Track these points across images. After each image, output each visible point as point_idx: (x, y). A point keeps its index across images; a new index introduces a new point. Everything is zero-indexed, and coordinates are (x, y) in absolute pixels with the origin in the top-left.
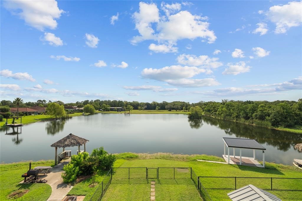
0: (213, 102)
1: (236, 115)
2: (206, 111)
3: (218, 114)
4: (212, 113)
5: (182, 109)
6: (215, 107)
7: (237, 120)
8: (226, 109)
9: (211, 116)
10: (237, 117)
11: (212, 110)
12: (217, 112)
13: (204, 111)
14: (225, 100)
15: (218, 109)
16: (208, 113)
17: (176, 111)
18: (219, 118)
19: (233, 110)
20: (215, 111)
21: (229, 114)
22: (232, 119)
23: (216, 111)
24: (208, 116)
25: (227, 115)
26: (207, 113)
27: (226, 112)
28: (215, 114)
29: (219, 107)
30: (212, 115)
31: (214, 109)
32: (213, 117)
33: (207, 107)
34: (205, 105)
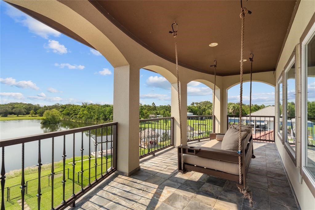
0: (72, 105)
1: (97, 117)
2: (65, 115)
3: (79, 117)
4: (72, 116)
5: (28, 113)
6: (75, 110)
7: (97, 122)
8: (87, 112)
9: (71, 120)
10: (97, 119)
11: (71, 114)
12: (78, 116)
13: (63, 115)
14: (85, 103)
15: (78, 112)
16: (68, 117)
17: (18, 116)
18: (80, 122)
19: (94, 113)
20: (75, 115)
21: (91, 116)
22: (93, 121)
23: (77, 114)
24: (67, 120)
25: (89, 118)
26: (65, 116)
27: (87, 115)
28: (76, 117)
29: (79, 110)
30: (73, 119)
31: (75, 112)
32: (73, 120)
33: (66, 110)
34: (63, 108)
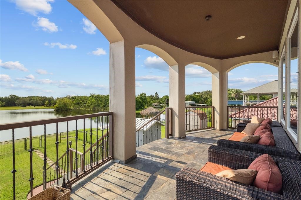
1: (104, 105)
2: (75, 104)
3: (88, 106)
4: (82, 105)
5: (43, 105)
6: (84, 100)
7: (104, 109)
8: (95, 101)
9: (81, 109)
10: (104, 106)
11: (81, 103)
12: (87, 104)
13: (73, 105)
14: (93, 94)
15: (87, 102)
16: (78, 106)
17: (35, 107)
18: (89, 109)
19: (101, 101)
20: (84, 104)
21: (98, 105)
22: (100, 108)
23: (86, 104)
24: (77, 108)
25: (96, 106)
26: (75, 105)
27: (95, 103)
28: (85, 106)
30: (82, 108)
31: (84, 102)
32: (82, 109)
33: (76, 100)
34: (73, 99)
